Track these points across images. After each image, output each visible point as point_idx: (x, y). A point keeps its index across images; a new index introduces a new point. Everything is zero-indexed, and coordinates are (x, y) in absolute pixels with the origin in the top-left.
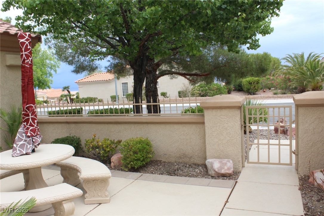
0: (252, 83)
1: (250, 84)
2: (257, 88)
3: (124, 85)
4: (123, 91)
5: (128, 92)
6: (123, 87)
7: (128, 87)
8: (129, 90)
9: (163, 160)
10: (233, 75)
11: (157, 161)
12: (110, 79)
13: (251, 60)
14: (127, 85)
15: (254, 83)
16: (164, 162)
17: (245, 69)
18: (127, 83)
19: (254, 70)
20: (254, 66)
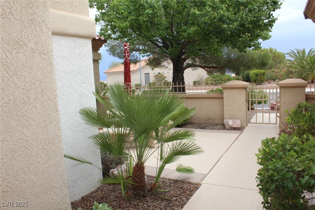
0: (258, 75)
1: (256, 75)
2: (262, 79)
3: (146, 75)
4: (145, 80)
5: (149, 82)
6: (145, 76)
7: (150, 77)
8: (150, 79)
9: (196, 122)
10: (242, 68)
11: (191, 122)
12: (134, 70)
13: (256, 57)
14: (149, 75)
15: (260, 75)
16: (197, 123)
17: (251, 63)
18: (149, 73)
19: (258, 64)
20: (258, 61)
